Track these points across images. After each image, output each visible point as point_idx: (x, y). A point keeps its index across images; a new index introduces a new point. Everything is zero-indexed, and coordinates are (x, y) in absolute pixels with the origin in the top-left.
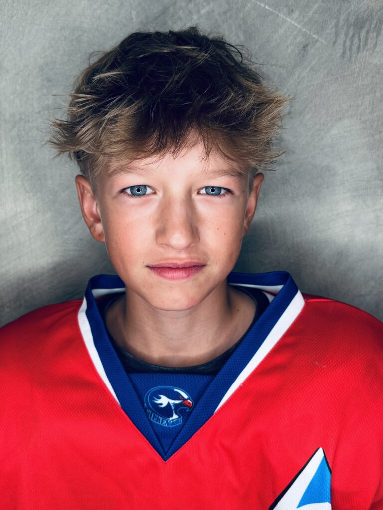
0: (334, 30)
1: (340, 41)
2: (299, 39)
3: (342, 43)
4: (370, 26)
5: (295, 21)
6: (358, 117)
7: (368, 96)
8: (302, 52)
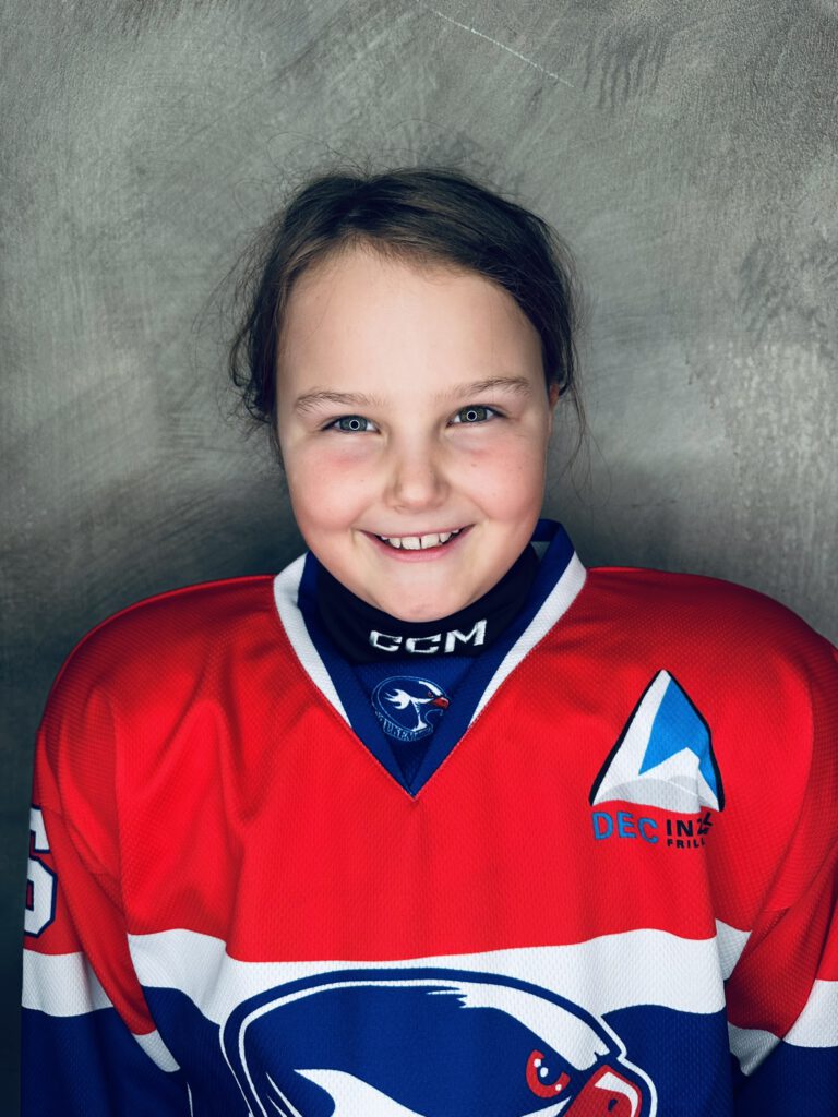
0: (584, 61)
1: (595, 81)
2: (527, 81)
3: (599, 83)
4: (647, 51)
5: (519, 51)
6: (628, 208)
7: (643, 173)
8: (533, 103)
